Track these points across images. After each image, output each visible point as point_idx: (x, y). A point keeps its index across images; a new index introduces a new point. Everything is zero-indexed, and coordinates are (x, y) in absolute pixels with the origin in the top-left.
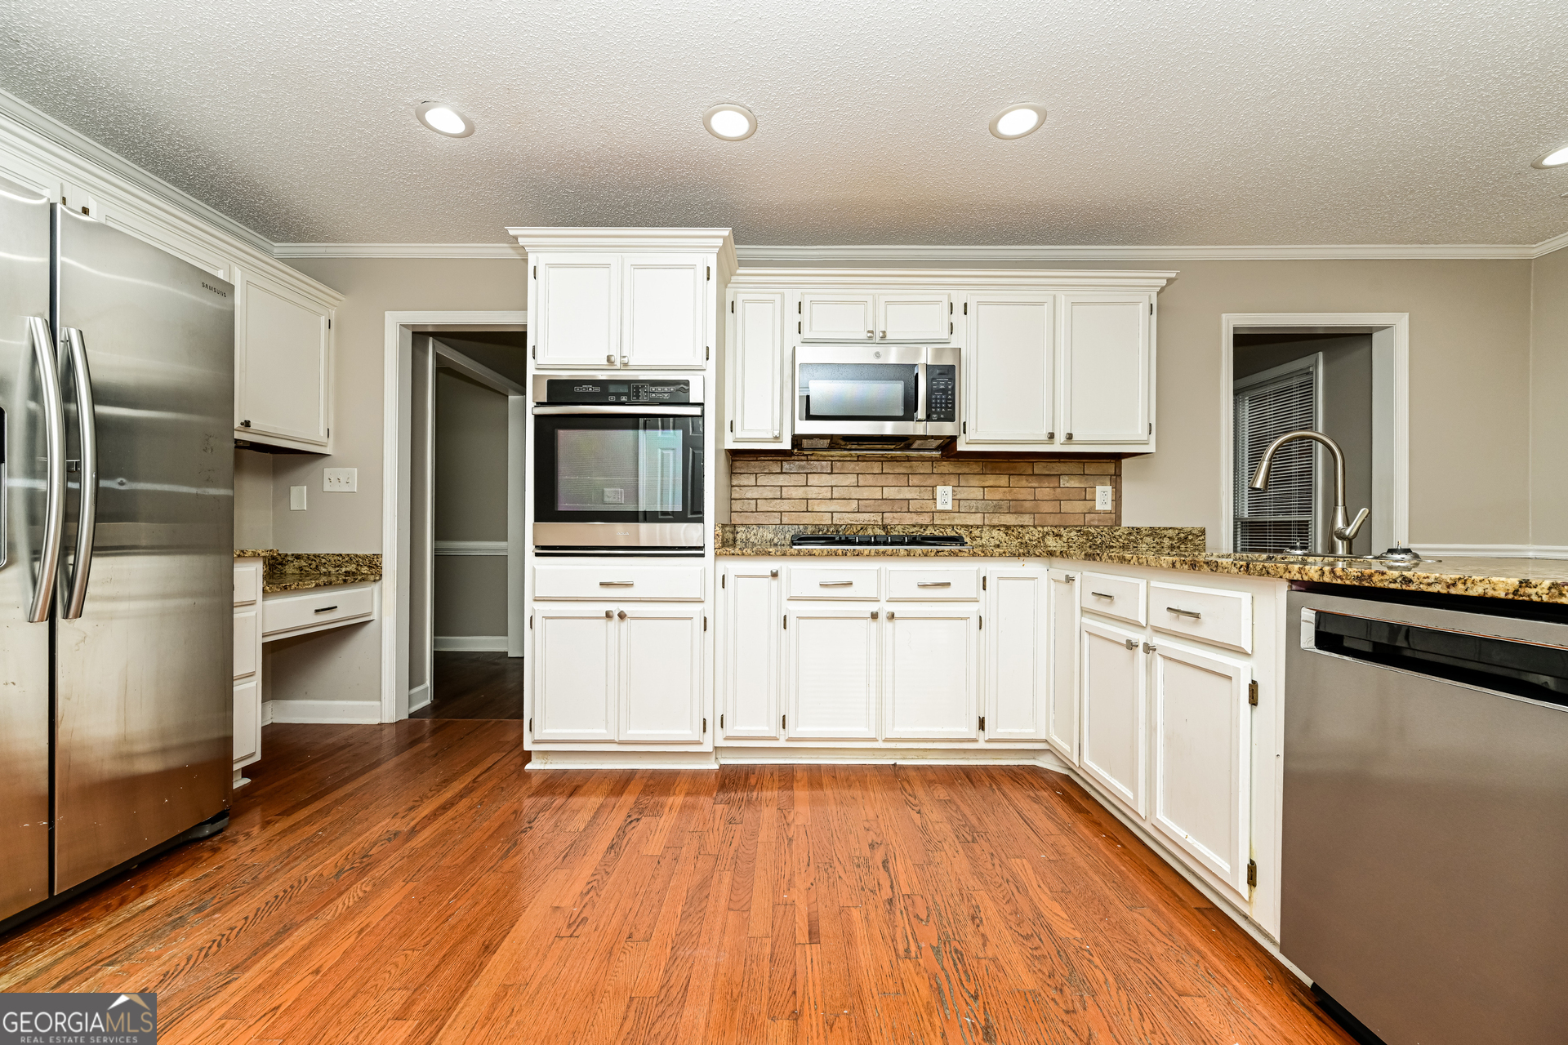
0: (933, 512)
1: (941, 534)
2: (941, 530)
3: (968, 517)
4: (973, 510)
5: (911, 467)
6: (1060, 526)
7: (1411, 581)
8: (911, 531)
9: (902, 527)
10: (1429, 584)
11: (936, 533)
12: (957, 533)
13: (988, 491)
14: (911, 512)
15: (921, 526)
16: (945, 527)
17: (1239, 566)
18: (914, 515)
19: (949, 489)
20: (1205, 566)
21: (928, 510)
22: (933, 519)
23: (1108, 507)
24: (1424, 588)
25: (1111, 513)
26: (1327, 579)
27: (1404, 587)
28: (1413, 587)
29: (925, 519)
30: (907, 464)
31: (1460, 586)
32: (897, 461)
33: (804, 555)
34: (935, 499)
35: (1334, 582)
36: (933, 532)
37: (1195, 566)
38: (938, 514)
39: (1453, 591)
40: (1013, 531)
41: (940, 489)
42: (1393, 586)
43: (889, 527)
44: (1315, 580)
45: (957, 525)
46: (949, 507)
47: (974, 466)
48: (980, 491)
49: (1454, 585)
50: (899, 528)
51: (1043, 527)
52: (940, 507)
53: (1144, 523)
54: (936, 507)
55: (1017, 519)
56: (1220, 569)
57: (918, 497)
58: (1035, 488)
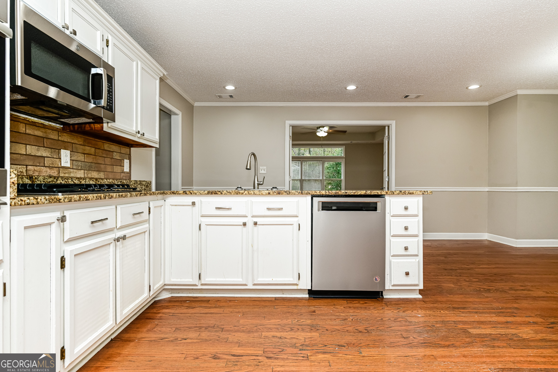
0: (59, 168)
1: (66, 183)
2: (66, 180)
3: (77, 172)
4: (80, 168)
5: (45, 132)
6: (115, 179)
7: (347, 193)
8: (48, 181)
9: (43, 177)
10: (351, 193)
11: (63, 183)
12: (74, 182)
13: (87, 157)
14: (46, 167)
15: (55, 178)
16: (67, 178)
17: (298, 192)
18: (48, 169)
19: (68, 152)
20: (285, 193)
21: (56, 166)
22: (59, 173)
23: (128, 171)
24: (350, 194)
25: (128, 173)
26: (327, 194)
27: (346, 194)
28: (347, 194)
29: (54, 173)
30: (43, 130)
31: (356, 193)
32: (37, 126)
33: (83, 200)
34: (61, 159)
35: (329, 194)
36: (62, 181)
37: (280, 193)
38: (62, 169)
39: (355, 194)
40: (98, 182)
41: (63, 151)
42: (343, 194)
43: (34, 178)
44: (324, 194)
45: (74, 178)
46: (68, 165)
47: (80, 140)
48: (83, 156)
49: (355, 193)
50: (41, 178)
51: (109, 179)
52: (63, 165)
53: (138, 179)
54: (61, 164)
55: (98, 174)
56: (291, 194)
57: (50, 156)
58: (105, 157)
